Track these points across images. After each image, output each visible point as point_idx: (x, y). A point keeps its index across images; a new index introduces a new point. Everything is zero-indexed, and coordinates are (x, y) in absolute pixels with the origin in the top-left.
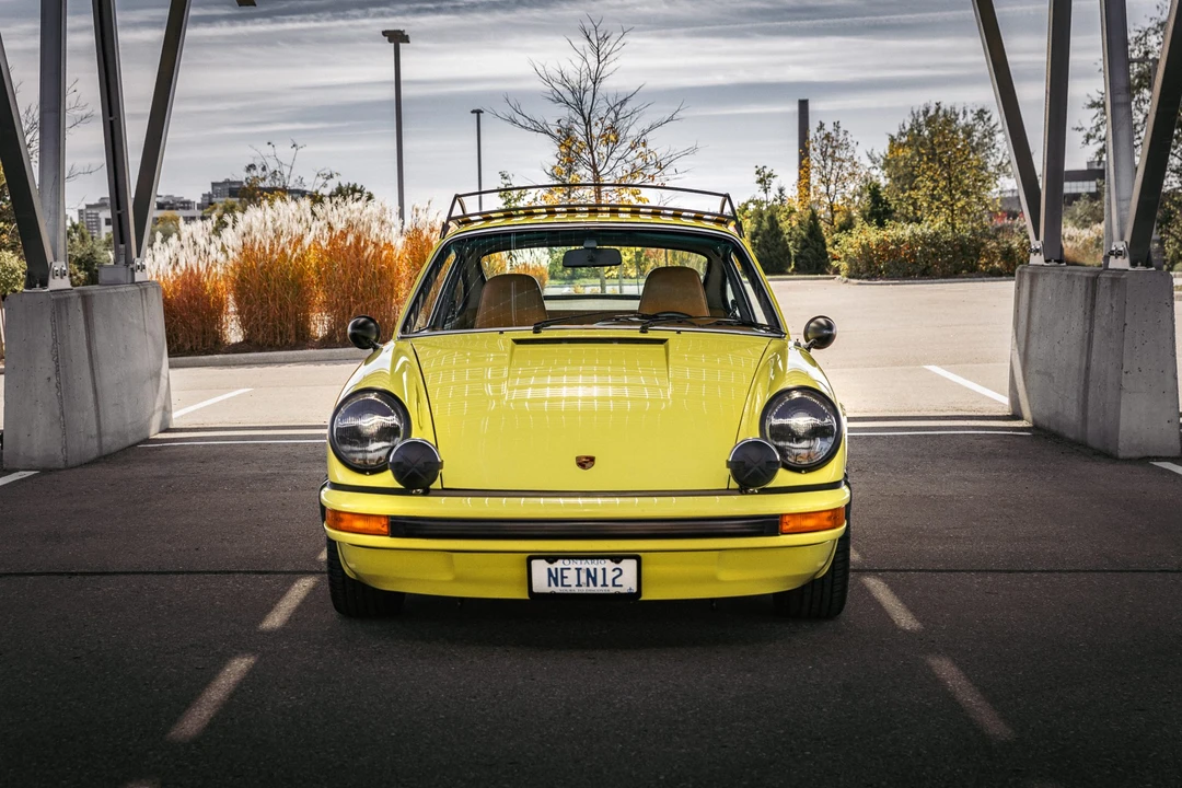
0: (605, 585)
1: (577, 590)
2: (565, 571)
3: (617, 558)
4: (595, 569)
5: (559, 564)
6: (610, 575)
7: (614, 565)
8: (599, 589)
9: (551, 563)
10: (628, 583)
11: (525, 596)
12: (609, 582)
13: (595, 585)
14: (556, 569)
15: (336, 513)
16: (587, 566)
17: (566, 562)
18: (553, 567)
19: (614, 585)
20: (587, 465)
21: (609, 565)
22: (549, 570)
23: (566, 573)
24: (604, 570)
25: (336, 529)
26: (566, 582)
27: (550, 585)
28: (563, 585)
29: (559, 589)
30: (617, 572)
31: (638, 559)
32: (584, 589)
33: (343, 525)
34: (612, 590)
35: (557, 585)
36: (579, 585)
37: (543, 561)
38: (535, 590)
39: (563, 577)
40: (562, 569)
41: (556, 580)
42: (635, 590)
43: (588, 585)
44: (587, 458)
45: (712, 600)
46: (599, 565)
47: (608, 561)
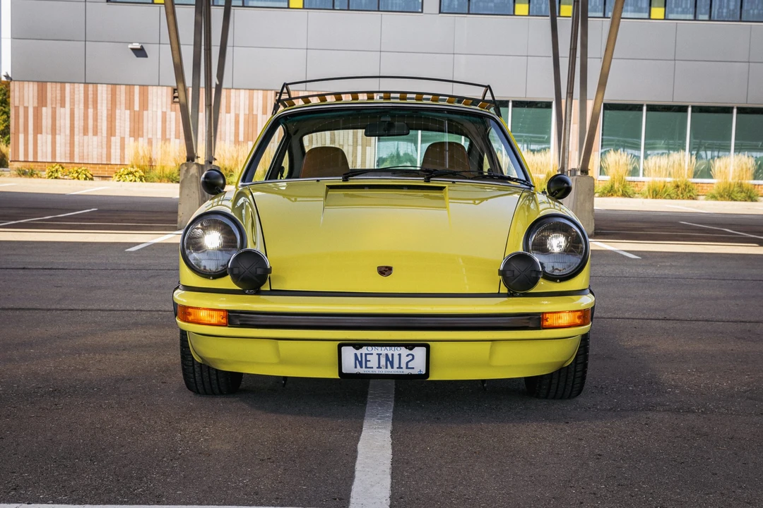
0: (400, 367)
1: (377, 371)
2: (368, 356)
3: (410, 345)
4: (393, 355)
5: (364, 350)
6: (404, 360)
7: (408, 352)
8: (395, 371)
9: (357, 349)
10: (418, 366)
11: (336, 375)
12: (403, 365)
13: (392, 367)
14: (361, 354)
15: (185, 308)
16: (386, 352)
17: (370, 348)
18: (358, 352)
19: (407, 368)
20: (386, 273)
21: (404, 351)
22: (356, 355)
23: (369, 357)
24: (400, 355)
25: (185, 321)
26: (369, 364)
27: (356, 367)
28: (366, 367)
29: (363, 371)
30: (410, 357)
31: (428, 347)
32: (383, 371)
33: (190, 318)
34: (406, 371)
35: (361, 367)
36: (379, 367)
37: (351, 348)
38: (344, 371)
39: (366, 361)
40: (366, 354)
41: (361, 363)
42: (424, 372)
43: (387, 368)
44: (386, 267)
45: (483, 381)
46: (396, 351)
47: (403, 348)
